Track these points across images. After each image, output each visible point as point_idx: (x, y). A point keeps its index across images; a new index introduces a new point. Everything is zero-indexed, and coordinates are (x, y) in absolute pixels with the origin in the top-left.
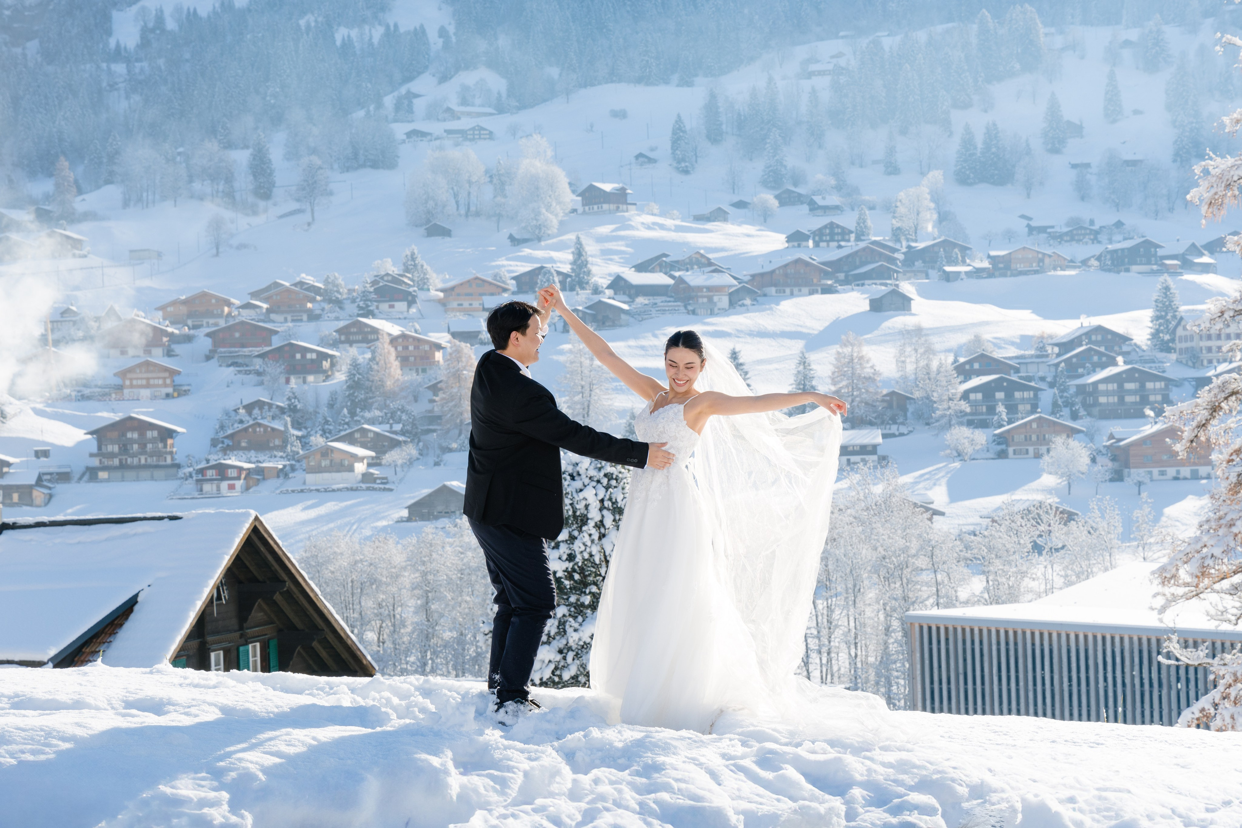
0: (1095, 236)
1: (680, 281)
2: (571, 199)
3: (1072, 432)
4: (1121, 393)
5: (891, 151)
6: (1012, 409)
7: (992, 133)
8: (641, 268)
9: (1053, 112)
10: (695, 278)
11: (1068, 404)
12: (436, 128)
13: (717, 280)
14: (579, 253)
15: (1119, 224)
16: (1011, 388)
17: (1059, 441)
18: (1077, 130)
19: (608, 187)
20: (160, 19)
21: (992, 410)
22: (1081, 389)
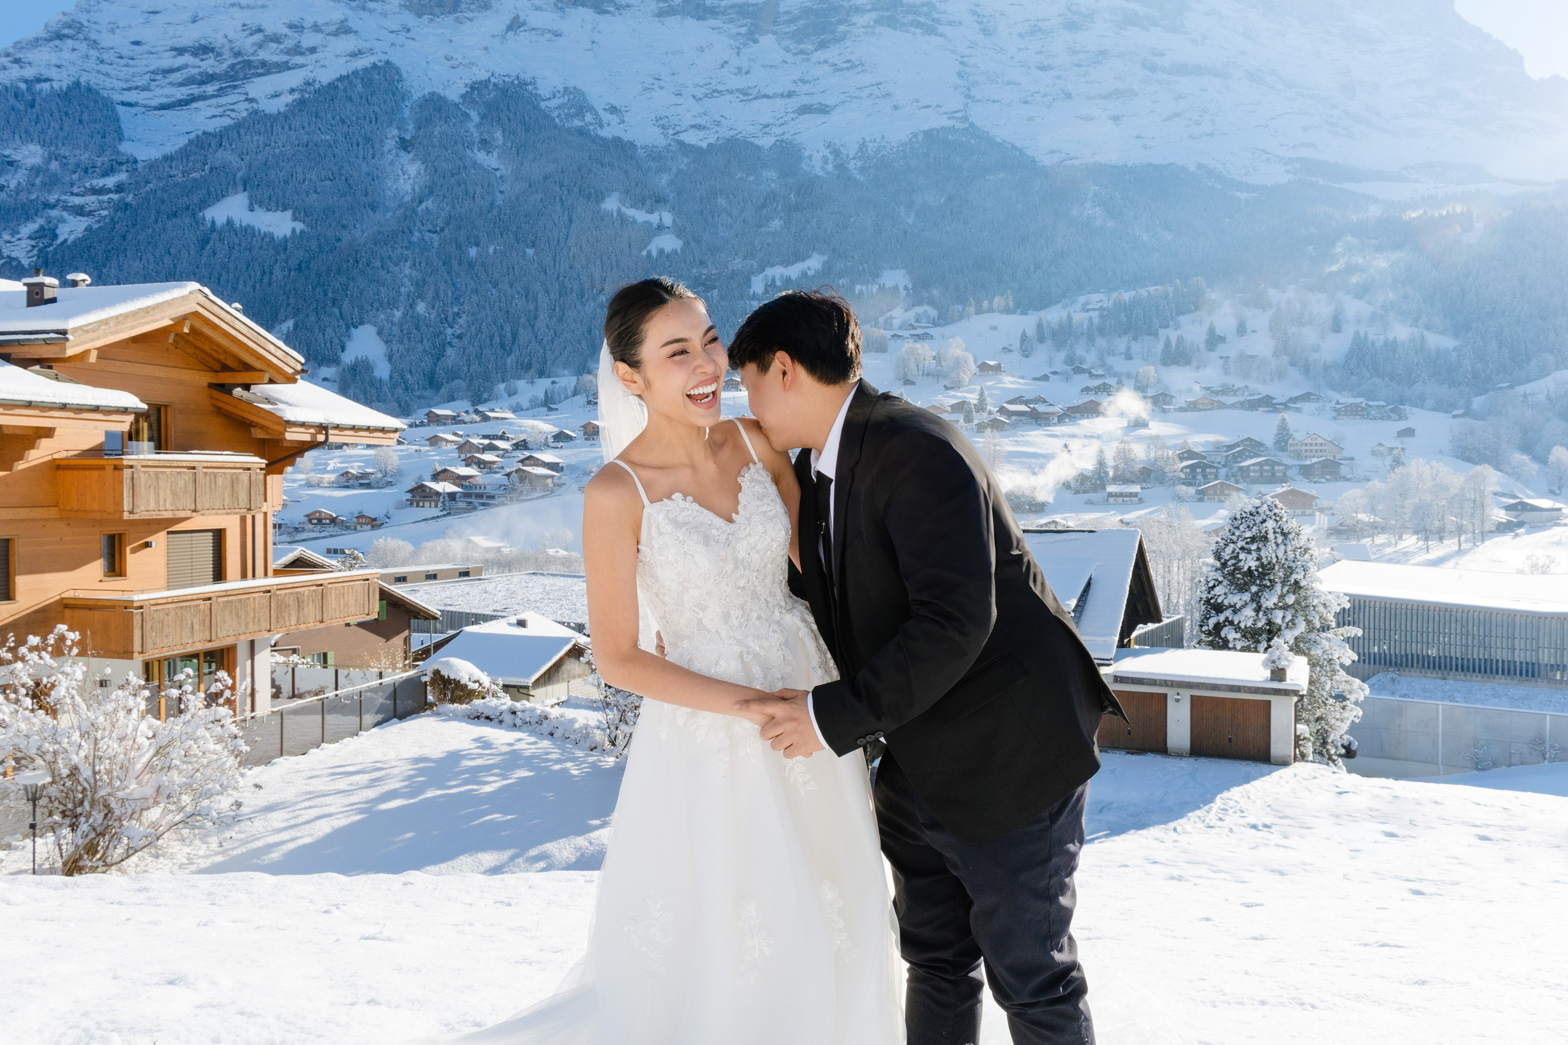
0: (1235, 392)
1: (1034, 409)
2: (973, 367)
3: (1239, 490)
4: (1261, 471)
5: (1129, 348)
6: (1205, 476)
7: (1180, 340)
8: (1010, 402)
9: (1211, 330)
10: (1041, 408)
11: (1233, 476)
12: (906, 333)
13: (1051, 409)
14: (982, 394)
15: (1246, 387)
16: (1204, 467)
17: (1234, 494)
18: (1223, 339)
19: (992, 363)
20: (773, 280)
21: (1194, 477)
22: (1241, 469)
